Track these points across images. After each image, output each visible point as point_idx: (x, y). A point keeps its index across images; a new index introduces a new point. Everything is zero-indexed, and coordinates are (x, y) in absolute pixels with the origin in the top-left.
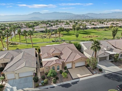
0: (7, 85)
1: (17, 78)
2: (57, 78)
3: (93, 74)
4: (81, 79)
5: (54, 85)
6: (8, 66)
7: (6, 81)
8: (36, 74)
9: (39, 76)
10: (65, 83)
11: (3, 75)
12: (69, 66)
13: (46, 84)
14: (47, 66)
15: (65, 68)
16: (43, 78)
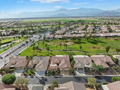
0: (36, 73)
1: (39, 71)
2: (54, 74)
3: (70, 75)
4: (63, 76)
5: (52, 76)
6: (37, 66)
7: (36, 71)
8: (46, 71)
9: (47, 72)
10: (56, 76)
11: (35, 69)
12: (61, 70)
13: (49, 75)
14: (52, 68)
15: (59, 70)
16: (49, 73)
